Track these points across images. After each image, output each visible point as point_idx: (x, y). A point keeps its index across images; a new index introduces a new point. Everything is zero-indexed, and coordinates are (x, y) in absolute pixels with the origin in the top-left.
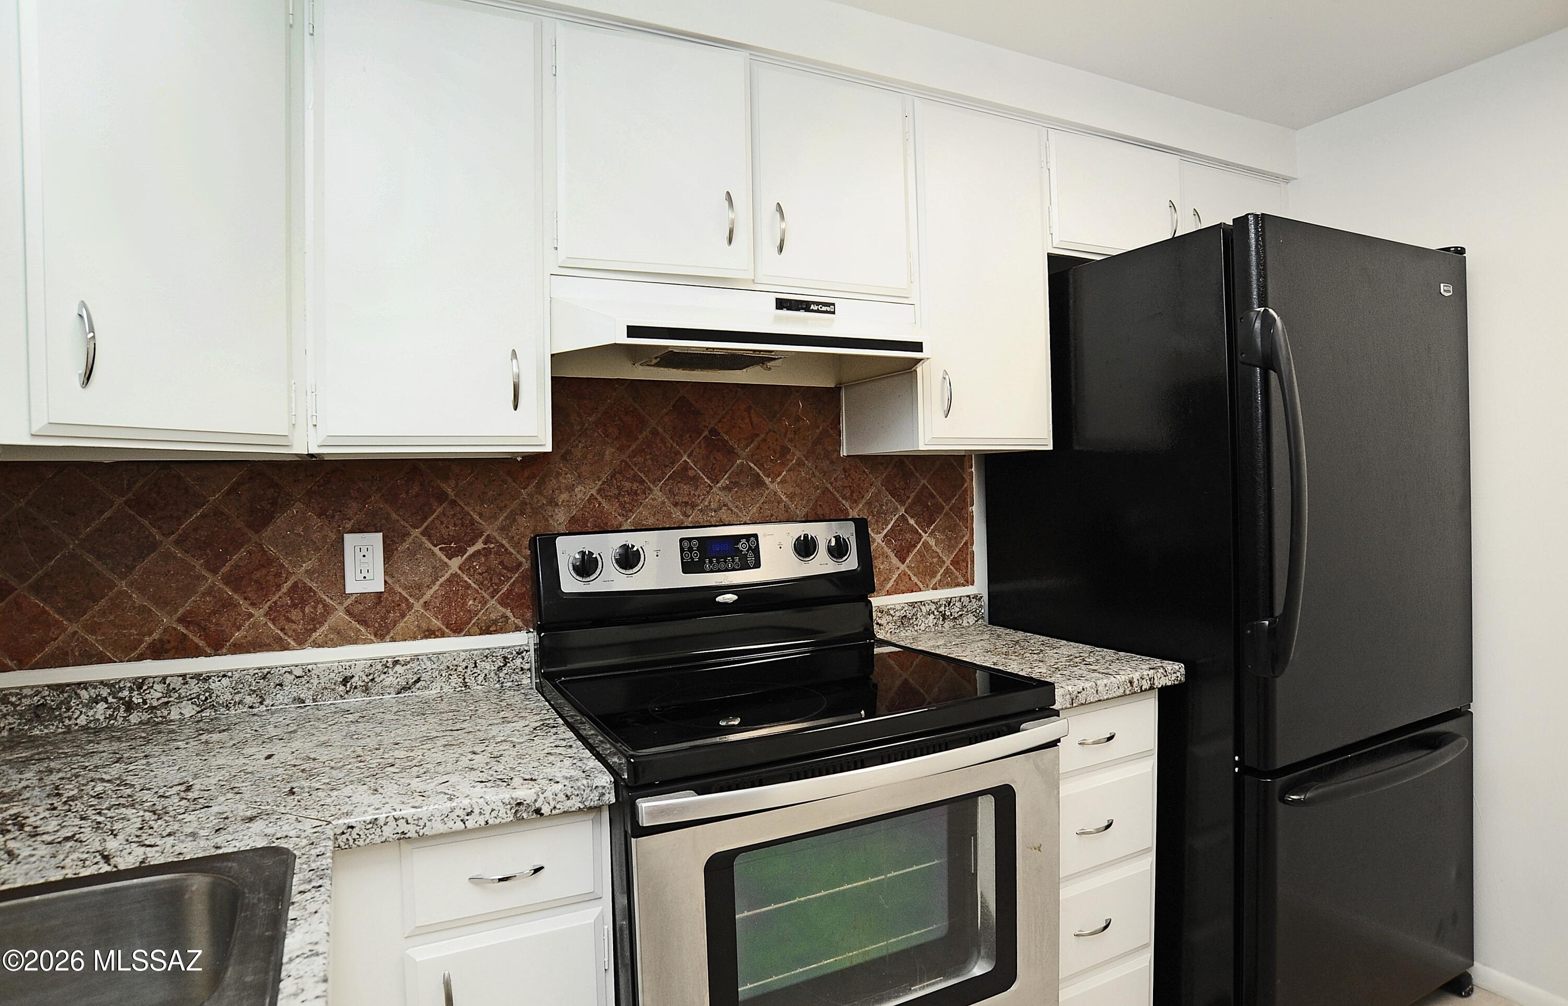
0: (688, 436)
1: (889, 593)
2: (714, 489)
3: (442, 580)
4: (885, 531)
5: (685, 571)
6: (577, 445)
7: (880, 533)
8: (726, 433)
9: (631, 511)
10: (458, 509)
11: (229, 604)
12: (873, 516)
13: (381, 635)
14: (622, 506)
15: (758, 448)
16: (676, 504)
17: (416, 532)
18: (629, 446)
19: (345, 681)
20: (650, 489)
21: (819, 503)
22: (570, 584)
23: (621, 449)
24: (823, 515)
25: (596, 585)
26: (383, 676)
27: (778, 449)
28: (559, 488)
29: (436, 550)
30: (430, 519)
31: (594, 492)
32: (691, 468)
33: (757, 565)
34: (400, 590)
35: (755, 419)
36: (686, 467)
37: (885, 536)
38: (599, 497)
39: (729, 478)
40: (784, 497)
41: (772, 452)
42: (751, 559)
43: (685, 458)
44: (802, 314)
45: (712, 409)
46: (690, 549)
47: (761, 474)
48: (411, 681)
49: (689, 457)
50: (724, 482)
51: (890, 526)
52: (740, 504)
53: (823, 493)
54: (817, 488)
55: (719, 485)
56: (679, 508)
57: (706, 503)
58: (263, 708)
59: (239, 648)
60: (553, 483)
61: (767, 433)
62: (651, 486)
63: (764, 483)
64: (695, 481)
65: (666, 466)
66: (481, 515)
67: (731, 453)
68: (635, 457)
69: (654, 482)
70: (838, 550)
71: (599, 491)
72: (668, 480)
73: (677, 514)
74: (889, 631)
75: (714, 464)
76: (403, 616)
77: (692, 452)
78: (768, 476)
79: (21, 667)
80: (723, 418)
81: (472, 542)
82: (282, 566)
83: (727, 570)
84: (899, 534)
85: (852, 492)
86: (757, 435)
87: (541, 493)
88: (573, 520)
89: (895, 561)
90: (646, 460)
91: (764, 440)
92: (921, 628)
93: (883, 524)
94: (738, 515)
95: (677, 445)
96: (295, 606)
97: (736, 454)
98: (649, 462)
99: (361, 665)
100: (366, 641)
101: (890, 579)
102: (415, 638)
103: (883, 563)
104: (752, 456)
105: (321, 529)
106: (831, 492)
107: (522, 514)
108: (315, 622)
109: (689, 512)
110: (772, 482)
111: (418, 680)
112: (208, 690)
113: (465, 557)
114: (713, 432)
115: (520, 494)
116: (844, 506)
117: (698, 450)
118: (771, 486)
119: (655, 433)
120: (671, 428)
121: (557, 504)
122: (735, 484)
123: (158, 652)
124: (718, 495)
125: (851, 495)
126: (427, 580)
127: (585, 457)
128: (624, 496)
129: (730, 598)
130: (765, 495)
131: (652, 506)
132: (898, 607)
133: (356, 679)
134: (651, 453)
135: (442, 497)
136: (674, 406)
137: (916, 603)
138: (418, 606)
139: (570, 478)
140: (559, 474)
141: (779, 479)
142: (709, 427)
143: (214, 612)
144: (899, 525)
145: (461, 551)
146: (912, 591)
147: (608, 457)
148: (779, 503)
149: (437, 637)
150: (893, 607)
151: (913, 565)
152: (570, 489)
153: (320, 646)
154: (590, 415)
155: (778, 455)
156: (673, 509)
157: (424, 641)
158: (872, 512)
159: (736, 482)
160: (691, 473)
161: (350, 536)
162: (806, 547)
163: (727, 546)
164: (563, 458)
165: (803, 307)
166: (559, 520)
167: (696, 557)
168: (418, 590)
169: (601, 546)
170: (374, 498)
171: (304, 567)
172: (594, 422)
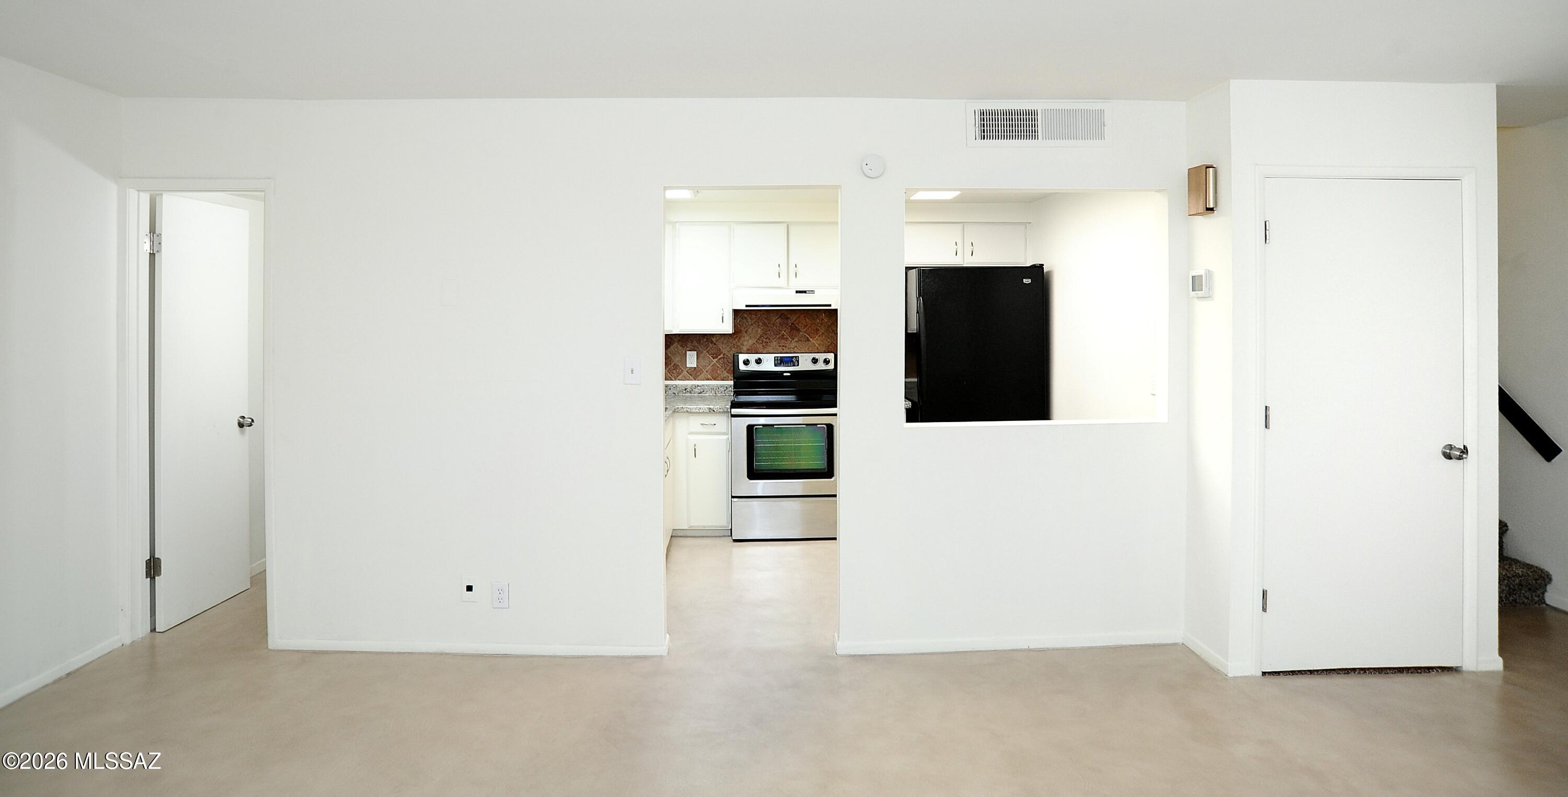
0: (784, 325)
3: (711, 365)
5: (775, 366)
8: (797, 324)
10: (714, 347)
13: (695, 379)
14: (763, 346)
15: (808, 329)
17: (705, 351)
19: (685, 389)
21: (830, 347)
22: (742, 367)
23: (762, 330)
25: (748, 368)
26: (695, 389)
27: (815, 330)
29: (710, 357)
30: (707, 349)
31: (754, 342)
33: (798, 365)
34: (700, 367)
36: (783, 335)
38: (756, 343)
40: (817, 345)
41: (813, 330)
42: (796, 364)
43: (786, 334)
44: (804, 294)
45: (793, 317)
46: (777, 360)
47: (809, 337)
48: (702, 391)
49: (784, 332)
52: (801, 346)
53: (831, 344)
54: (829, 342)
60: (742, 339)
63: (810, 340)
65: (779, 336)
66: (722, 347)
67: (798, 330)
70: (826, 362)
71: (756, 341)
72: (780, 339)
73: (780, 349)
75: (794, 334)
76: (701, 374)
78: (811, 338)
81: (720, 355)
83: (788, 366)
86: (808, 325)
87: (739, 342)
88: (748, 349)
90: (772, 333)
91: (810, 327)
96: (674, 369)
97: (801, 331)
99: (690, 386)
100: (691, 380)
102: (704, 380)
104: (806, 331)
105: (681, 349)
107: (734, 348)
108: (679, 374)
109: (784, 348)
110: (813, 340)
111: (704, 391)
113: (717, 359)
114: (793, 324)
115: (733, 342)
117: (787, 330)
118: (804, 343)
119: (773, 324)
120: (779, 323)
121: (743, 345)
124: (793, 344)
126: (708, 365)
127: (752, 332)
128: (763, 343)
129: (788, 374)
130: (810, 344)
131: (772, 347)
133: (688, 389)
134: (774, 331)
135: (712, 342)
136: (780, 316)
138: (705, 372)
139: (747, 338)
140: (744, 336)
141: (815, 339)
142: (791, 322)
145: (716, 357)
147: (759, 332)
148: (806, 346)
149: (709, 380)
152: (747, 341)
153: (680, 380)
154: (754, 319)
157: (706, 381)
159: (800, 340)
160: (785, 337)
161: (688, 352)
162: (815, 361)
163: (789, 359)
164: (746, 332)
165: (805, 292)
166: (745, 349)
167: (780, 362)
168: (705, 367)
169: (752, 357)
170: (695, 343)
171: (677, 359)
172: (755, 322)
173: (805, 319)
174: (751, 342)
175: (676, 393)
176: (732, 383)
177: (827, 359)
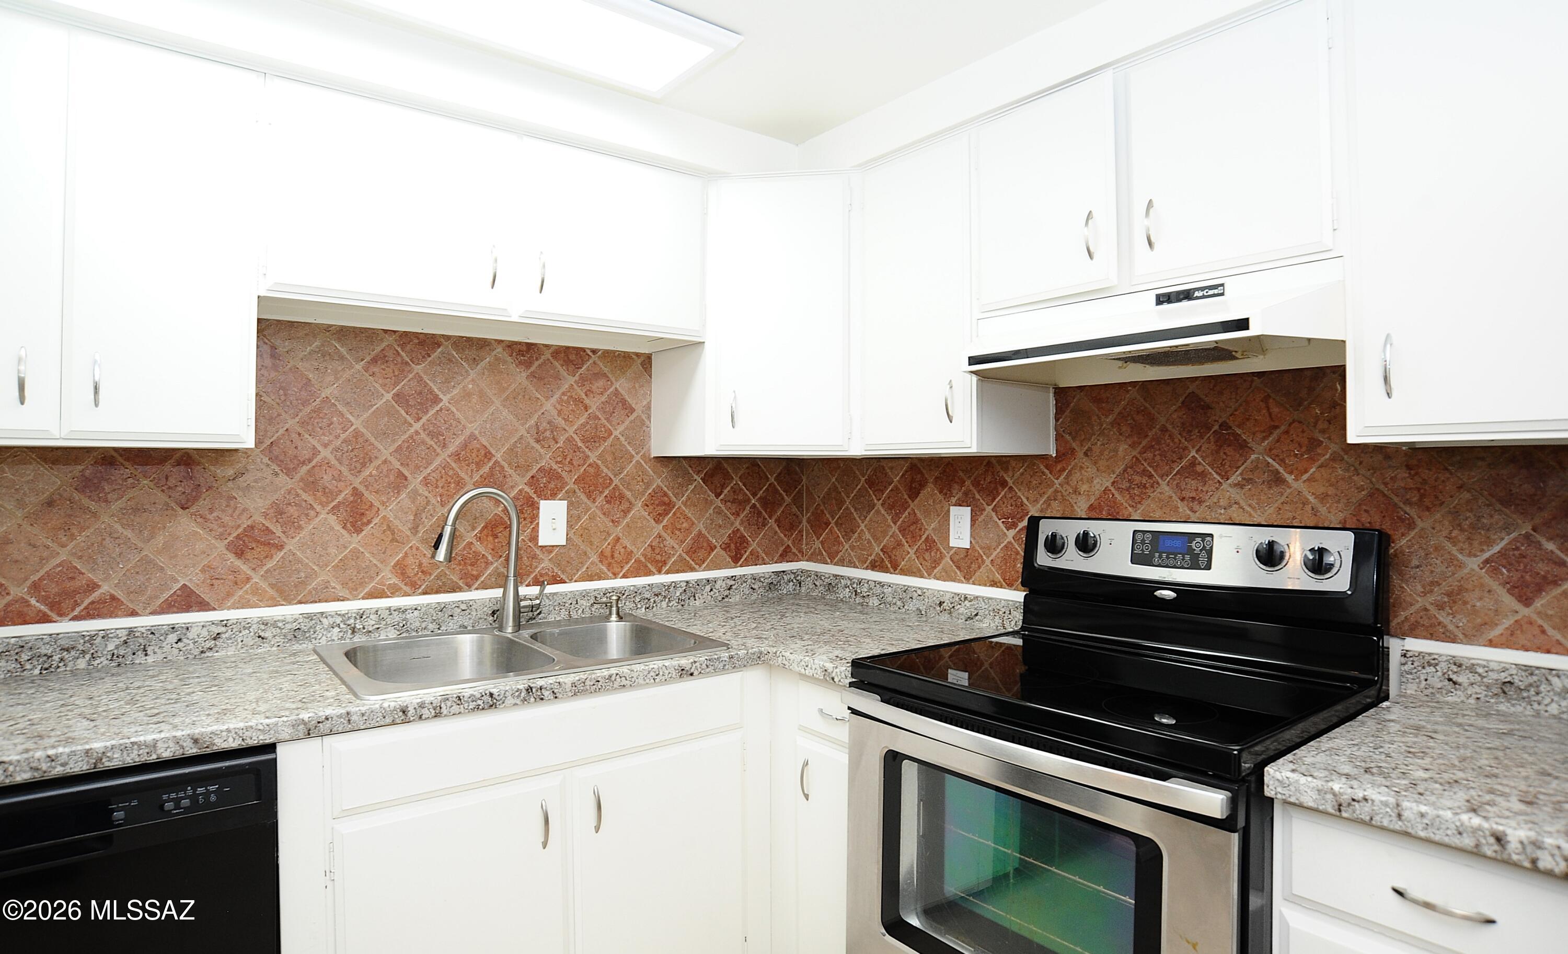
0: (1197, 431)
1: (1491, 644)
2: (1225, 486)
3: (1002, 545)
4: (1487, 555)
5: (1133, 561)
6: (1096, 443)
7: (1476, 556)
8: (1239, 426)
9: (1140, 502)
10: (1014, 493)
11: (899, 544)
12: (1462, 530)
13: (968, 577)
15: (1278, 441)
16: (1183, 499)
17: (989, 509)
18: (1140, 443)
19: (941, 604)
20: (1158, 483)
21: (1364, 507)
22: (1043, 559)
23: (1133, 446)
24: (1369, 523)
25: (1061, 562)
26: (959, 606)
27: (1305, 441)
28: (1082, 480)
29: (1000, 522)
30: (997, 500)
31: (1108, 484)
32: (1200, 464)
33: (1208, 567)
34: (978, 549)
35: (1275, 410)
36: (1194, 463)
37: (1487, 561)
38: (1112, 489)
39: (1241, 474)
40: (1311, 498)
41: (1297, 445)
42: (1203, 559)
43: (1193, 453)
44: (1185, 303)
45: (1224, 402)
46: (1143, 542)
47: (1281, 470)
48: (973, 614)
49: (1197, 451)
50: (1235, 478)
51: (1497, 549)
54: (1360, 489)
55: (1229, 481)
56: (1186, 502)
57: (1215, 500)
58: (904, 610)
59: (904, 572)
60: (1077, 476)
61: (1290, 425)
62: (1160, 480)
64: (1203, 475)
65: (1173, 462)
66: (1028, 499)
67: (1243, 447)
68: (1145, 453)
69: (1162, 477)
70: (1317, 562)
72: (1175, 475)
73: (1183, 508)
74: (1475, 696)
75: (1223, 460)
76: (979, 567)
77: (1201, 447)
78: (1291, 473)
80: (1236, 410)
82: (922, 524)
83: (1175, 567)
84: (1519, 563)
85: (1422, 496)
86: (1276, 427)
87: (1068, 483)
88: (1091, 508)
89: (1509, 601)
90: (1155, 456)
91: (1287, 432)
92: (1549, 708)
93: (1481, 543)
94: (1250, 515)
95: (1186, 440)
96: (927, 550)
97: (1250, 448)
98: (1158, 458)
99: (948, 596)
100: (960, 581)
101: (1496, 625)
102: (985, 585)
103: (1481, 599)
104: (1270, 450)
105: (941, 501)
106: (1384, 495)
107: (1055, 500)
108: (936, 563)
109: (1196, 507)
110: (1296, 480)
111: (976, 615)
112: (883, 593)
113: (1017, 529)
114: (1224, 426)
115: (1053, 484)
116: (1406, 513)
117: (1207, 446)
118: (1295, 485)
119: (1164, 430)
120: (1179, 425)
121: (1080, 494)
122: (1249, 481)
123: (874, 567)
124: (1229, 491)
125: (1420, 500)
126: (994, 544)
127: (1101, 453)
128: (1134, 488)
129: (1168, 594)
130: (1286, 494)
131: (1160, 500)
132: (1493, 665)
133: (945, 604)
134: (1159, 449)
135: (1004, 484)
136: (1183, 403)
137: (1538, 668)
138: (988, 562)
139: (1091, 471)
140: (1082, 468)
141: (1305, 477)
142: (1220, 421)
143: (894, 548)
144: (1517, 549)
145: (1014, 525)
146: (1548, 652)
147: (1121, 453)
148: (1304, 504)
149: (997, 587)
150: (1485, 663)
151: (1550, 612)
152: (1090, 480)
153: (938, 579)
154: (1107, 416)
155: (1304, 449)
156: (1180, 504)
157: (990, 588)
158: (1459, 525)
159: (1251, 479)
160: (1199, 469)
161: (951, 507)
162: (1269, 555)
163: (1177, 543)
164: (1086, 454)
165: (1189, 292)
166: (1081, 507)
167: (1149, 550)
168: (988, 549)
169: (1070, 530)
170: (968, 483)
171: (933, 525)
172: (1112, 424)
173: (1268, 408)
174: (1102, 482)
175: (923, 608)
176: (1018, 596)
177: (1321, 552)
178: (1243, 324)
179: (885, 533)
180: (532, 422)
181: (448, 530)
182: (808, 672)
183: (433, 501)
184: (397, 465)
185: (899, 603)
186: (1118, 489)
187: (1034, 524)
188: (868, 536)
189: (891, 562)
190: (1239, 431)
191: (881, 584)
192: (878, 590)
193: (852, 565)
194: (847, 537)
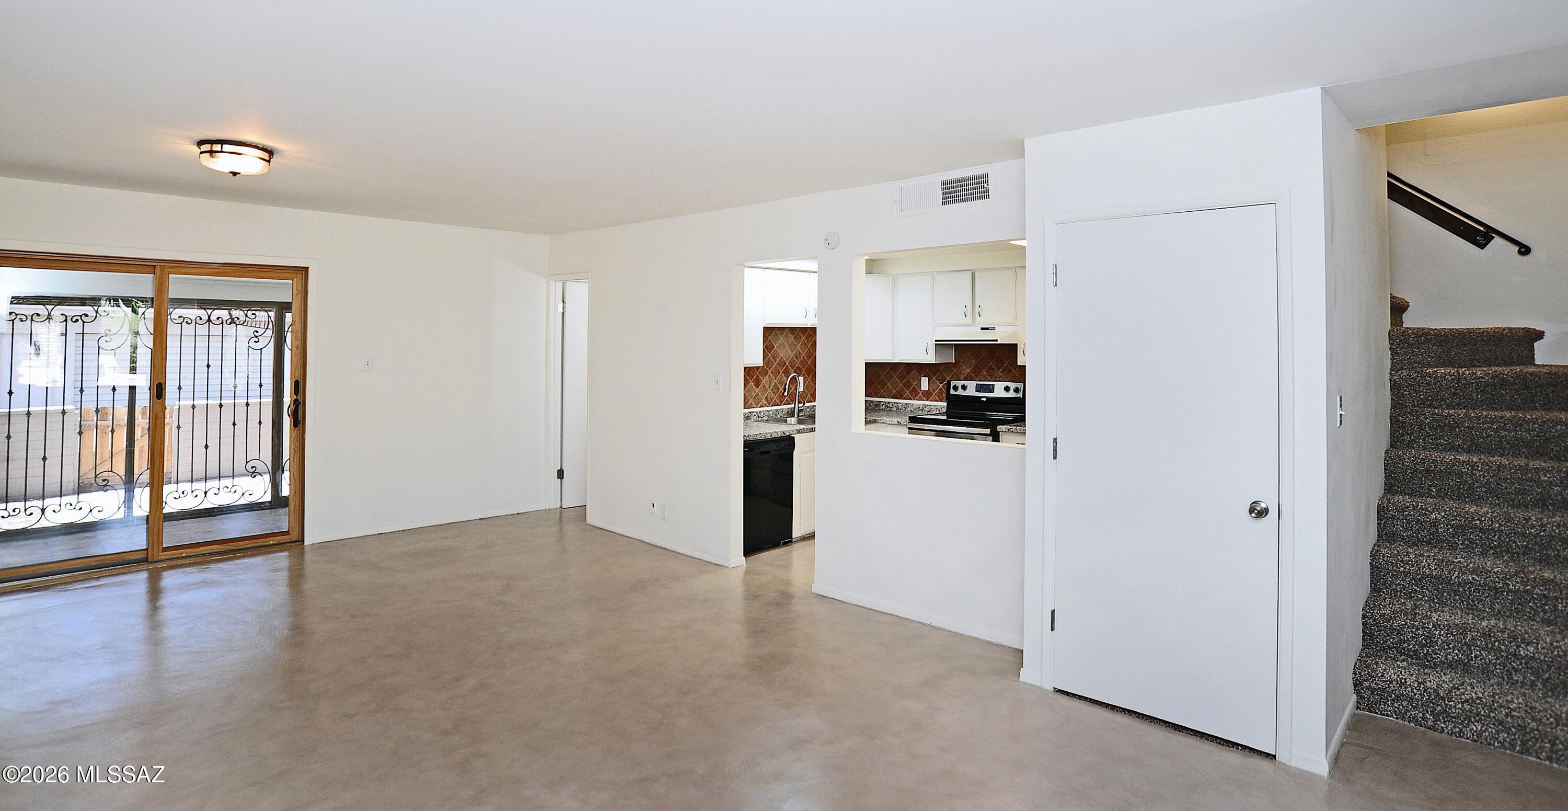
0: (992, 357)
2: (999, 372)
3: (939, 389)
5: (976, 391)
6: (966, 360)
9: (978, 376)
10: (942, 373)
11: (903, 390)
13: (927, 400)
14: (976, 375)
15: (1011, 361)
16: (989, 375)
17: (934, 378)
18: (978, 360)
22: (952, 392)
23: (976, 361)
25: (957, 393)
28: (962, 369)
29: (938, 382)
30: (937, 376)
32: (993, 366)
33: (993, 392)
34: (931, 390)
35: (1010, 353)
36: (991, 366)
42: (992, 390)
43: (991, 364)
44: (987, 331)
45: (999, 350)
46: (978, 386)
48: (930, 410)
50: (1002, 370)
57: (997, 376)
59: (904, 399)
62: (983, 370)
63: (1012, 371)
64: (994, 369)
65: (987, 365)
66: (947, 375)
68: (979, 363)
70: (1017, 390)
71: (971, 371)
72: (987, 369)
75: (999, 365)
76: (929, 395)
77: (994, 361)
78: (1014, 369)
79: (876, 397)
80: (1001, 353)
81: (945, 381)
82: (911, 382)
83: (986, 392)
86: (1011, 357)
87: (958, 370)
88: (965, 377)
90: (981, 364)
95: (989, 361)
96: (913, 391)
97: (1005, 362)
98: (983, 364)
99: (921, 405)
100: (925, 401)
105: (918, 377)
107: (955, 375)
108: (916, 395)
112: (898, 406)
113: (943, 384)
115: (955, 370)
118: (1015, 372)
119: (984, 356)
120: (988, 355)
121: (962, 373)
123: (893, 398)
126: (936, 388)
127: (968, 362)
128: (976, 372)
129: (985, 399)
130: (1013, 374)
131: (983, 375)
133: (920, 408)
135: (939, 371)
136: (989, 350)
138: (934, 394)
139: (965, 366)
140: (962, 365)
141: (1017, 370)
142: (998, 355)
143: (901, 391)
145: (942, 382)
147: (973, 362)
149: (936, 401)
152: (965, 369)
153: (917, 400)
154: (969, 352)
156: (987, 376)
159: (1005, 370)
161: (922, 378)
162: (1007, 389)
163: (986, 387)
164: (963, 362)
165: (987, 329)
166: (962, 377)
167: (979, 388)
168: (934, 391)
169: (959, 384)
170: (927, 370)
171: (915, 383)
172: (970, 354)
173: (1008, 353)
174: (968, 371)
175: (913, 410)
176: (945, 404)
177: (1017, 388)
178: (996, 341)
179: (898, 386)
180: (795, 352)
181: (787, 387)
182: (892, 423)
183: (773, 378)
184: (766, 367)
185: (904, 409)
186: (972, 373)
187: (949, 383)
188: (891, 387)
189: (900, 396)
190: (1002, 358)
191: (897, 403)
192: (896, 405)
193: (884, 397)
194: (883, 388)
